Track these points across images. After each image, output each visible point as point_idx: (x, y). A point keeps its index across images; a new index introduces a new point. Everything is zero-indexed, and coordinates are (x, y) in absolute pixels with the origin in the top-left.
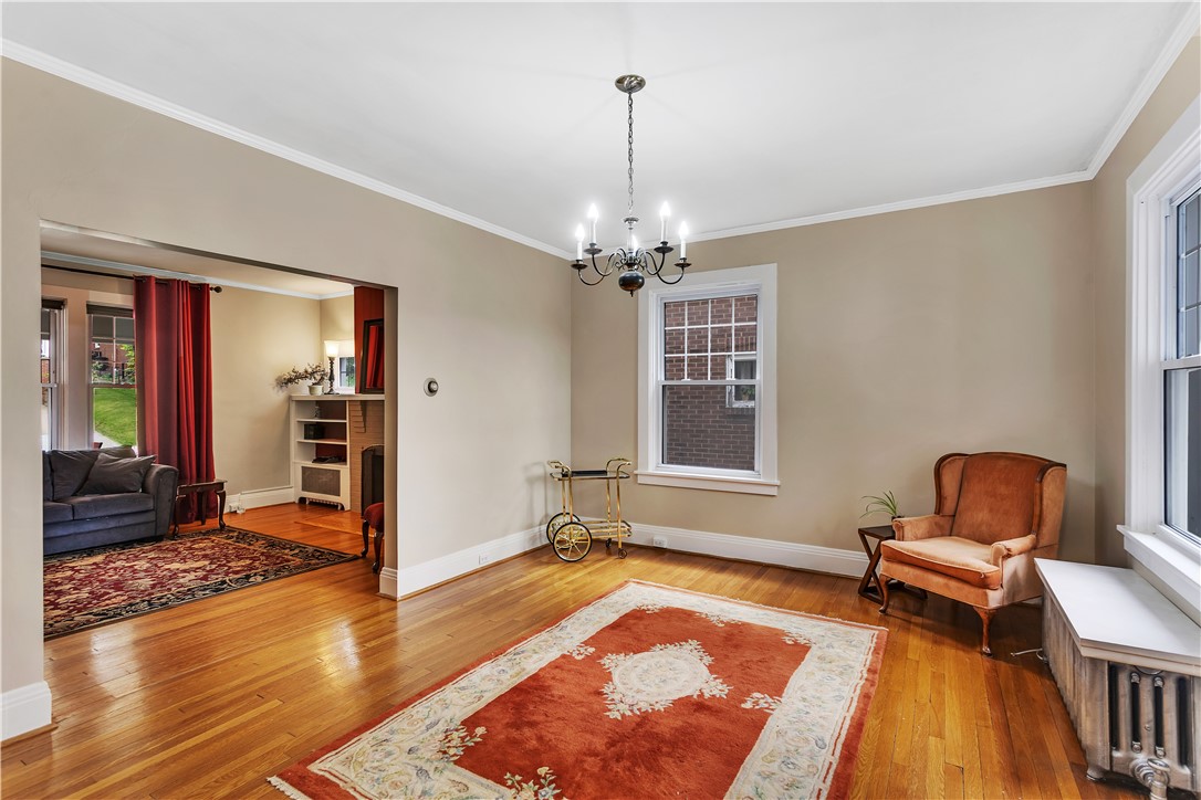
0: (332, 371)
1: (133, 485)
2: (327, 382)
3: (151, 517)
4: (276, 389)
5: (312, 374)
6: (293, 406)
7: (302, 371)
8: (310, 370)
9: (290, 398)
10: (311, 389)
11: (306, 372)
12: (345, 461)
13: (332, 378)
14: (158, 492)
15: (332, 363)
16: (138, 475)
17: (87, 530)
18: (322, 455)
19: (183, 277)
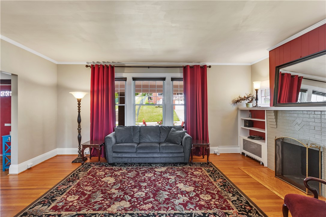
0: (257, 96)
1: (178, 142)
2: (255, 101)
3: (183, 155)
4: (232, 105)
5: (248, 98)
6: (239, 112)
7: (243, 97)
8: (246, 96)
9: (238, 109)
10: (247, 105)
11: (245, 97)
12: (264, 139)
13: (257, 99)
14: (185, 146)
15: (257, 92)
16: (180, 137)
17: (163, 156)
18: (253, 135)
19: (198, 64)
